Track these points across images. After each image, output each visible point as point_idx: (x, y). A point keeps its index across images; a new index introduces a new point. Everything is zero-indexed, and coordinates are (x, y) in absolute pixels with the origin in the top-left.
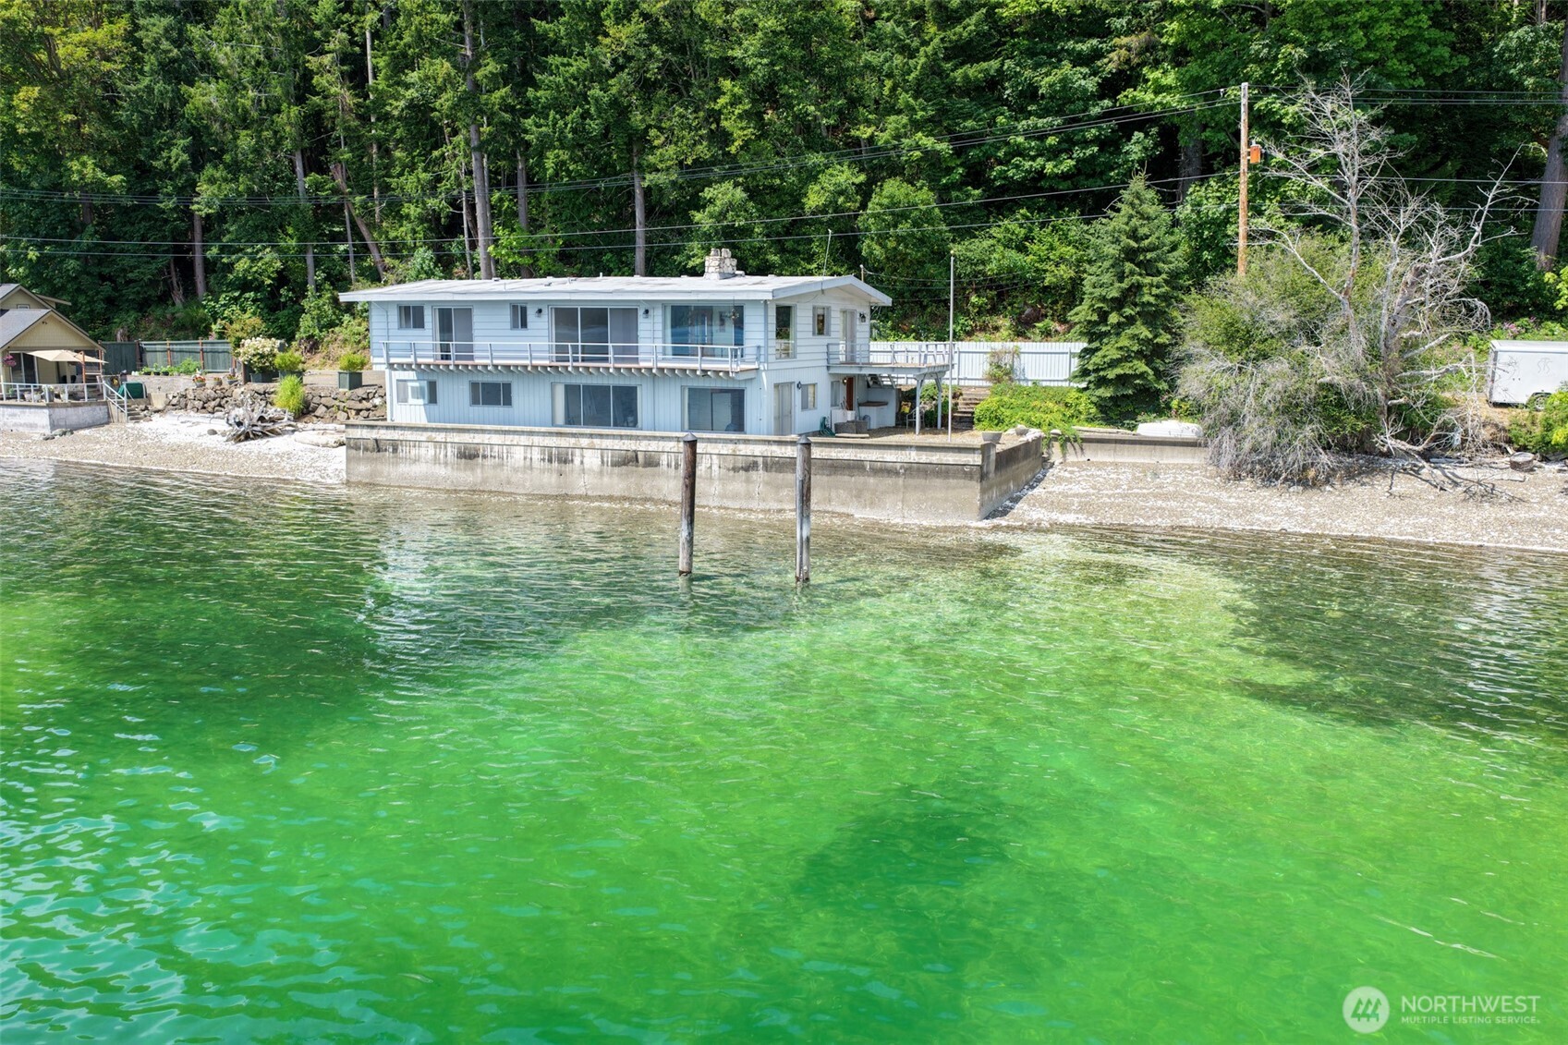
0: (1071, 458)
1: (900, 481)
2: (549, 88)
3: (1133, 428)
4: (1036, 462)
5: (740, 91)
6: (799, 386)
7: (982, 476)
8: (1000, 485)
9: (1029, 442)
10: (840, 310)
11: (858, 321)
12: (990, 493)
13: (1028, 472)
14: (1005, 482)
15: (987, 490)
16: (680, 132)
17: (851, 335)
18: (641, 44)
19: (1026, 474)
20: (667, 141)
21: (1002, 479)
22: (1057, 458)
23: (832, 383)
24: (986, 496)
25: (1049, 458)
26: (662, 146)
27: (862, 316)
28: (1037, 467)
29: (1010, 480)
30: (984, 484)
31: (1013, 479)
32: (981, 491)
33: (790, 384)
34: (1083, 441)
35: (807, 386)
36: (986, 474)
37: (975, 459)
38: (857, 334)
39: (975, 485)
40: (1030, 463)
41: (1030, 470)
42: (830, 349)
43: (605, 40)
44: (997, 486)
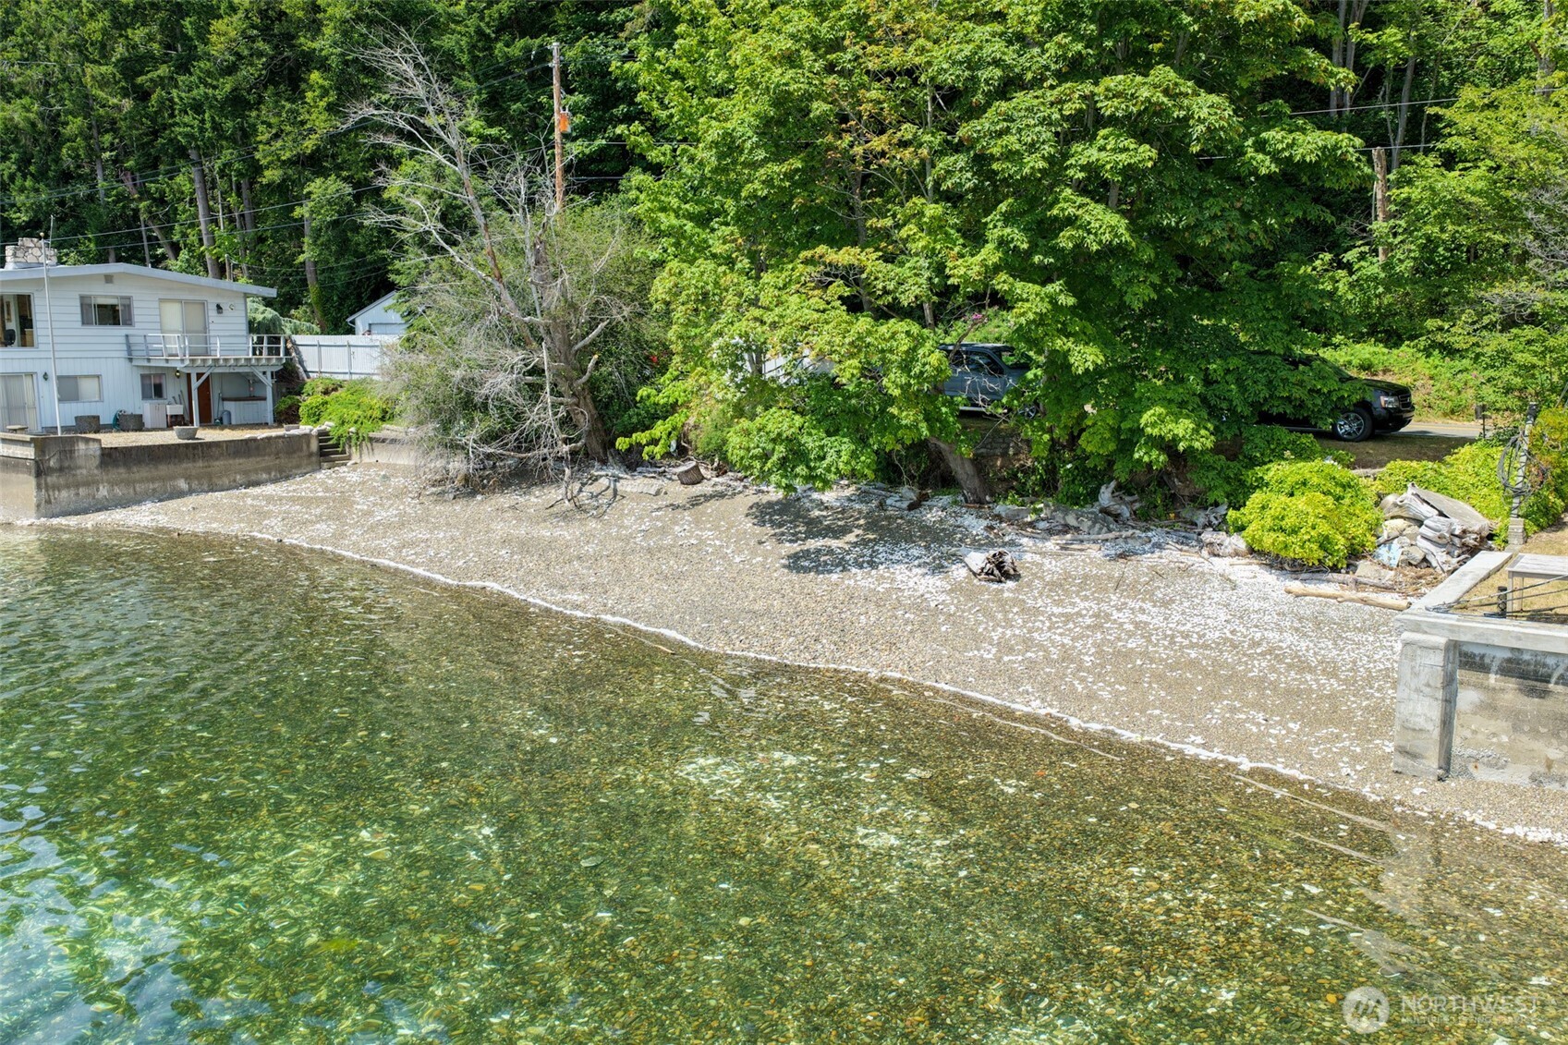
0: (366, 459)
4: (294, 462)
5: (326, 83)
6: (46, 377)
7: (40, 471)
8: (128, 483)
9: (254, 440)
10: (161, 300)
11: (212, 312)
12: (82, 491)
13: (256, 471)
14: (153, 480)
15: (68, 487)
16: (288, 128)
17: (201, 328)
18: (252, 39)
19: (246, 473)
20: (276, 136)
21: (137, 476)
22: (355, 458)
23: (143, 377)
24: (64, 494)
25: (349, 458)
26: (268, 143)
27: (219, 307)
28: (298, 467)
29: (173, 478)
30: (51, 479)
31: (188, 478)
32: (39, 487)
33: (31, 375)
34: (371, 439)
35: (75, 377)
36: (61, 469)
37: (29, 452)
38: (212, 327)
39: (32, 481)
40: (268, 461)
41: (268, 470)
42: (132, 340)
43: (213, 38)
44: (112, 484)
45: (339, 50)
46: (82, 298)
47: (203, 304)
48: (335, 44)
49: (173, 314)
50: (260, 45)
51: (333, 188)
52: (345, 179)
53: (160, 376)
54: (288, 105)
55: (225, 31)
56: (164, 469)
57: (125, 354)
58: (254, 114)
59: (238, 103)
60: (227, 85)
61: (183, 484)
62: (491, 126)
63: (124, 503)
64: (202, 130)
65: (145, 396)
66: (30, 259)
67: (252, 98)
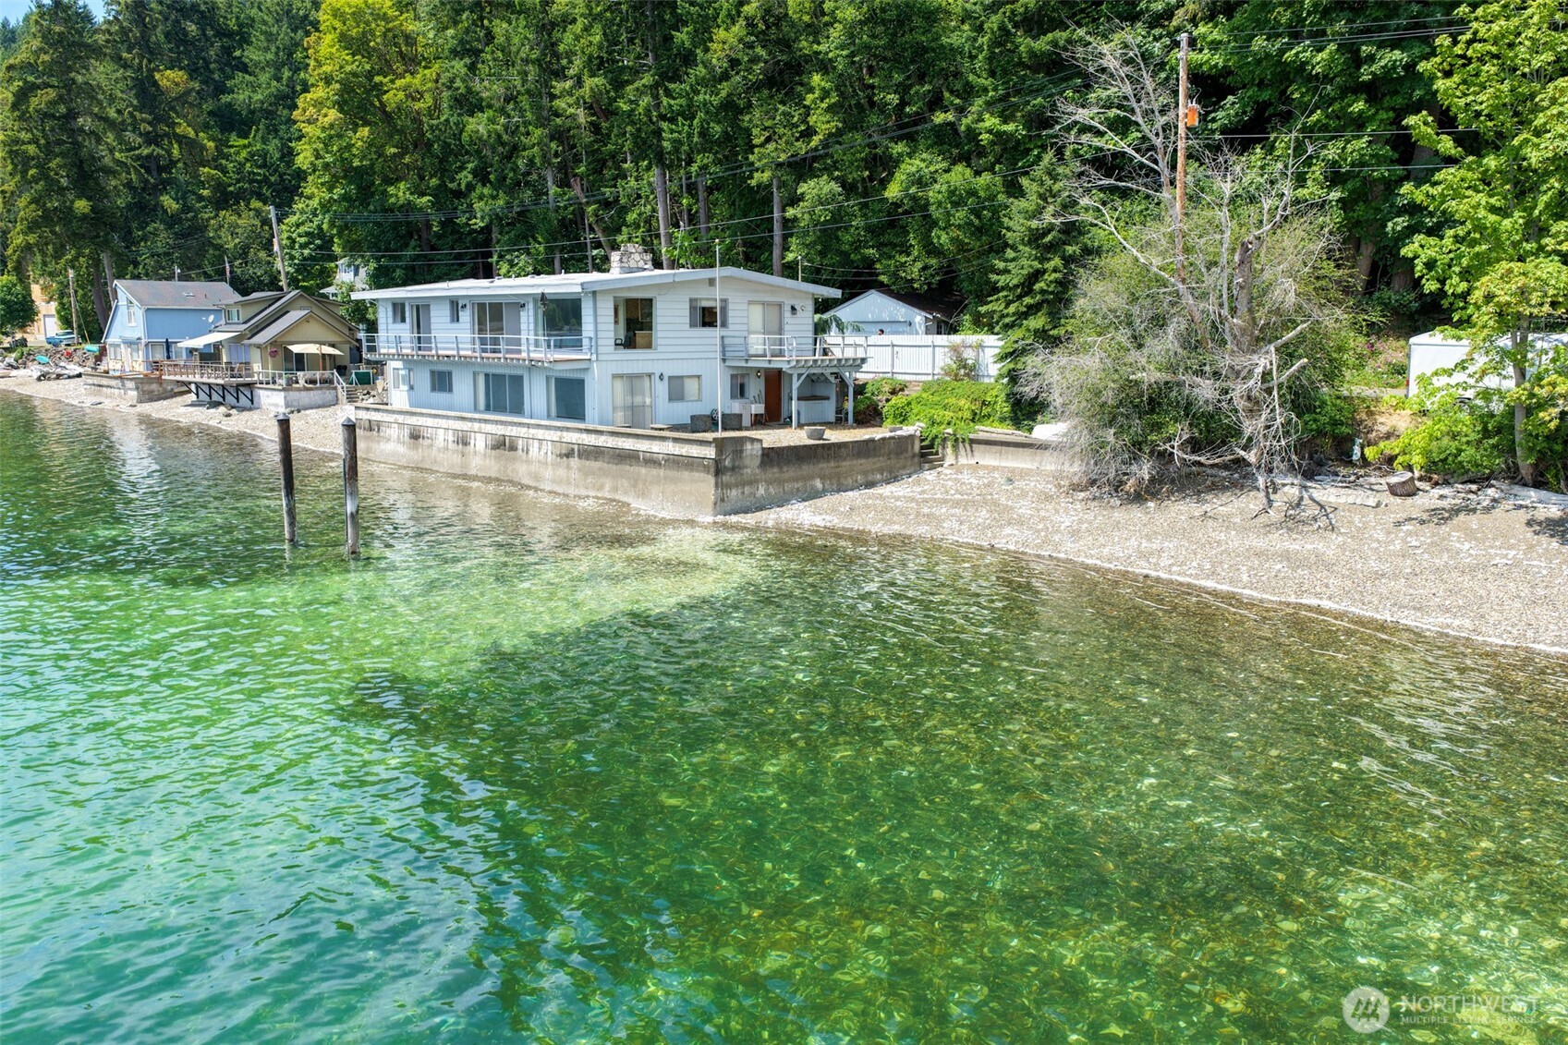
0: (963, 460)
1: (662, 472)
2: (681, 96)
3: (1031, 430)
4: (901, 462)
5: (828, 85)
6: (661, 377)
7: (719, 470)
8: (780, 482)
9: (872, 440)
10: (750, 303)
11: (787, 314)
12: (747, 491)
13: (873, 471)
14: (796, 480)
15: (737, 486)
16: (781, 131)
17: (776, 328)
18: (750, 46)
19: (865, 473)
20: (768, 140)
21: (786, 476)
22: (950, 459)
23: (733, 376)
24: (734, 492)
25: (942, 459)
26: (762, 145)
27: (793, 309)
28: (904, 467)
29: (812, 478)
30: (726, 478)
31: (823, 478)
32: (716, 485)
33: (650, 376)
34: (972, 441)
35: (681, 377)
36: (733, 469)
37: (710, 452)
38: (787, 328)
39: (711, 480)
40: (880, 462)
41: (881, 471)
42: (727, 341)
43: (714, 46)
44: (769, 483)
45: (845, 53)
46: (691, 300)
47: (780, 306)
48: (842, 47)
49: (756, 314)
50: (760, 51)
51: (826, 189)
52: (836, 179)
53: (743, 376)
54: (782, 108)
55: (727, 38)
56: (806, 469)
57: (718, 355)
58: (747, 118)
59: (731, 109)
60: (725, 88)
61: (818, 484)
62: (1005, 122)
63: (781, 502)
64: (690, 135)
65: (733, 397)
66: (633, 264)
67: (741, 103)
